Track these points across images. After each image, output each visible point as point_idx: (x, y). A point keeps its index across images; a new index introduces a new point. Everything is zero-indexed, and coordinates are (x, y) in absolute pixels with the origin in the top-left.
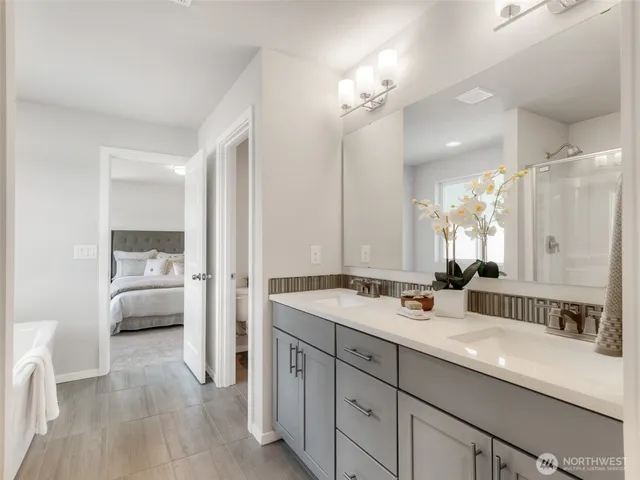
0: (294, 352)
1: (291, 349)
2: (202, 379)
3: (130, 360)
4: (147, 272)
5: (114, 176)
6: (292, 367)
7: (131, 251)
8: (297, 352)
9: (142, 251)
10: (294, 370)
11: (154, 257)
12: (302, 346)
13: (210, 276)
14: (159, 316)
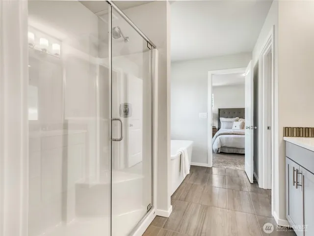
0: (295, 172)
1: (294, 171)
2: (252, 181)
3: (221, 164)
4: (234, 127)
5: (214, 84)
6: (294, 182)
7: (227, 117)
8: (297, 173)
9: (232, 117)
10: (295, 184)
11: (237, 121)
12: (301, 169)
13: (256, 128)
14: (237, 148)
